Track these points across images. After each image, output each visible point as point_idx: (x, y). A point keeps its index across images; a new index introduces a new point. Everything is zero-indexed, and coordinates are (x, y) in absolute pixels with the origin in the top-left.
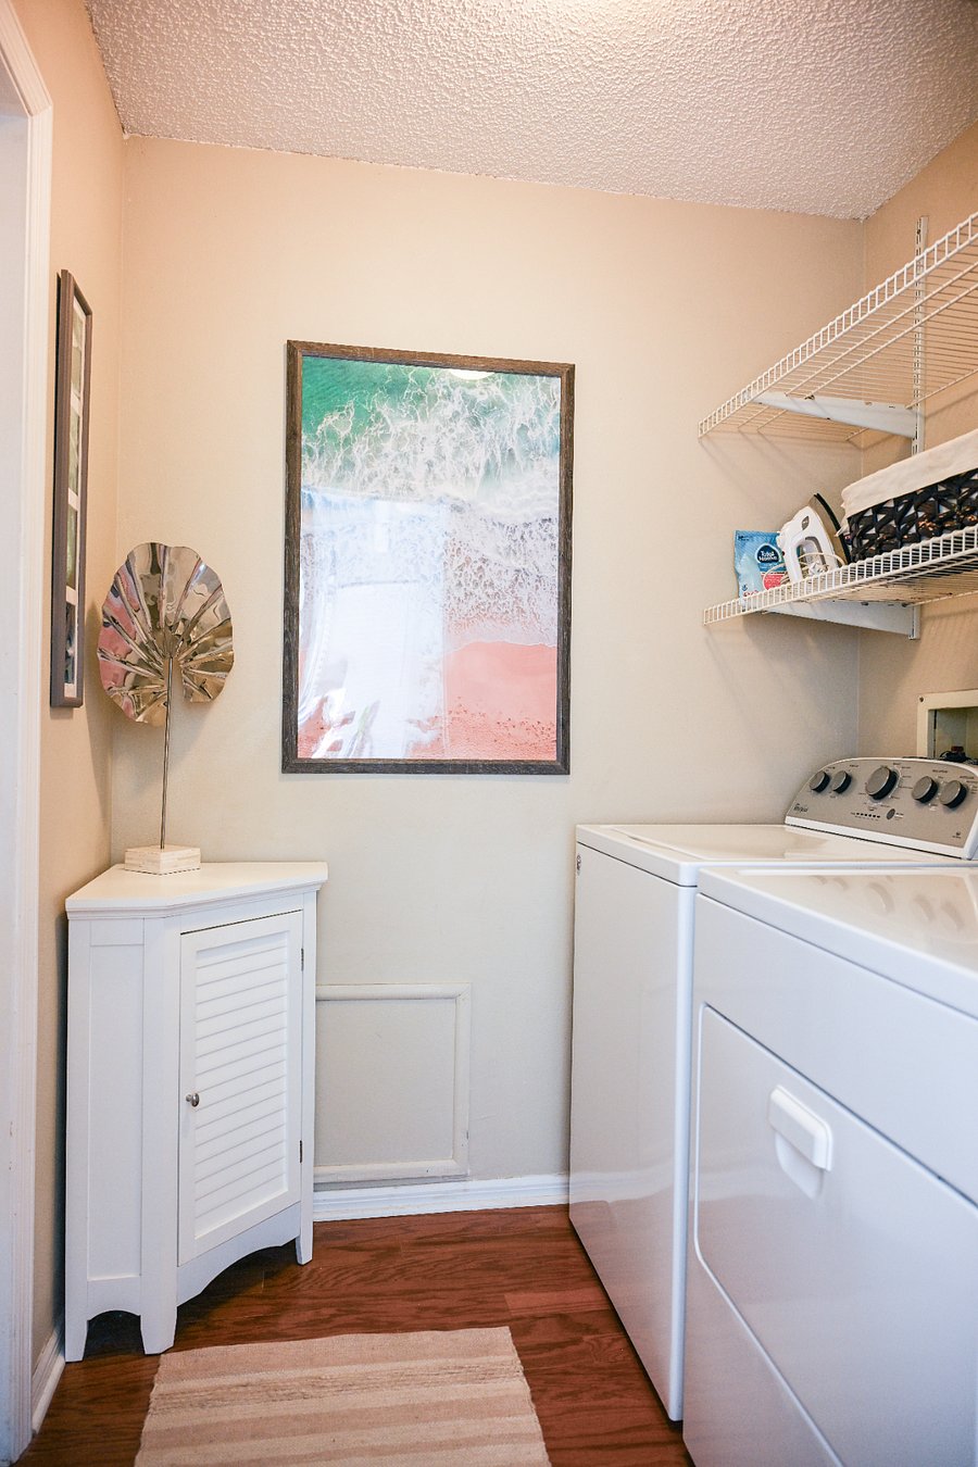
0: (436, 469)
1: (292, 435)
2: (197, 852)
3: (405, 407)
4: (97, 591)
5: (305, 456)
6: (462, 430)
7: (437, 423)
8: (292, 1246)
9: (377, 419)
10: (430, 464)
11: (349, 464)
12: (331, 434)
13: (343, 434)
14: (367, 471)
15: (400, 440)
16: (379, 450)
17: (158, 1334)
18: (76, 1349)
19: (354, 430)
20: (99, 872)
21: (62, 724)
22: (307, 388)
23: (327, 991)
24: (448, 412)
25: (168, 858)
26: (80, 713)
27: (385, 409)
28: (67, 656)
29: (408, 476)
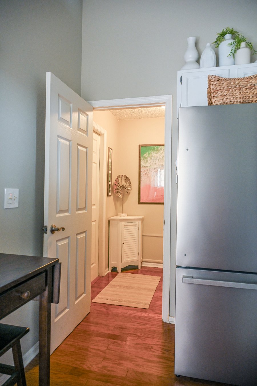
0: (159, 161)
1: (140, 157)
2: (126, 214)
3: (155, 152)
4: (113, 181)
5: (141, 160)
6: (163, 155)
7: (160, 154)
8: (137, 266)
9: (151, 154)
10: (159, 160)
11: (147, 161)
12: (145, 157)
13: (146, 157)
14: (150, 162)
15: (154, 157)
16: (151, 159)
17: (119, 270)
18: (110, 270)
19: (148, 156)
20: (115, 216)
21: (109, 198)
22: (141, 151)
23: (144, 234)
24: (161, 152)
25: (123, 215)
26: (112, 196)
27: (152, 153)
28: (109, 190)
29: (155, 162)
